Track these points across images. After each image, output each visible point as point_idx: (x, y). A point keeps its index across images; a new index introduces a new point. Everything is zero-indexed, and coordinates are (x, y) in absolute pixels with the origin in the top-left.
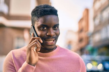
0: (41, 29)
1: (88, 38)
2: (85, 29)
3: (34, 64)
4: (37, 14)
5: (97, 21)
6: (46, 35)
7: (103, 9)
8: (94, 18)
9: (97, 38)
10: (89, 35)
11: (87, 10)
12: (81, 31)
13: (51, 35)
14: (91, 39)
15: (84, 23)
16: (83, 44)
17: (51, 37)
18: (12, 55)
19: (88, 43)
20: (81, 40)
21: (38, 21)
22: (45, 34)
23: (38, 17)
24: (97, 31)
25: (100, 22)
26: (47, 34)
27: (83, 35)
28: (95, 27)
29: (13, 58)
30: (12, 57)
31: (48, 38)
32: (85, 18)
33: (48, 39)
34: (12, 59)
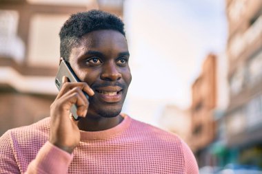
0: (87, 63)
1: (215, 124)
2: (207, 103)
3: (70, 147)
4: (75, 29)
5: (237, 84)
6: (99, 79)
7: (250, 56)
8: (231, 77)
9: (237, 124)
10: (217, 118)
11: (213, 59)
12: (197, 106)
13: (112, 76)
14: (223, 127)
15: (205, 89)
16: (203, 139)
17: (113, 83)
18: (11, 139)
19: (215, 138)
20: (197, 130)
21: (80, 44)
22: (98, 76)
23: (80, 37)
24: (236, 107)
25: (244, 86)
26: (103, 75)
27: (204, 116)
28: (233, 98)
29: (12, 146)
30: (12, 142)
31: (106, 85)
32: (208, 76)
33: (104, 88)
34: (11, 149)
